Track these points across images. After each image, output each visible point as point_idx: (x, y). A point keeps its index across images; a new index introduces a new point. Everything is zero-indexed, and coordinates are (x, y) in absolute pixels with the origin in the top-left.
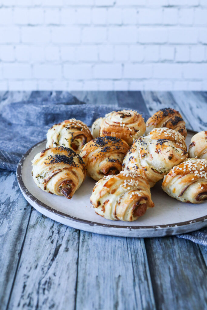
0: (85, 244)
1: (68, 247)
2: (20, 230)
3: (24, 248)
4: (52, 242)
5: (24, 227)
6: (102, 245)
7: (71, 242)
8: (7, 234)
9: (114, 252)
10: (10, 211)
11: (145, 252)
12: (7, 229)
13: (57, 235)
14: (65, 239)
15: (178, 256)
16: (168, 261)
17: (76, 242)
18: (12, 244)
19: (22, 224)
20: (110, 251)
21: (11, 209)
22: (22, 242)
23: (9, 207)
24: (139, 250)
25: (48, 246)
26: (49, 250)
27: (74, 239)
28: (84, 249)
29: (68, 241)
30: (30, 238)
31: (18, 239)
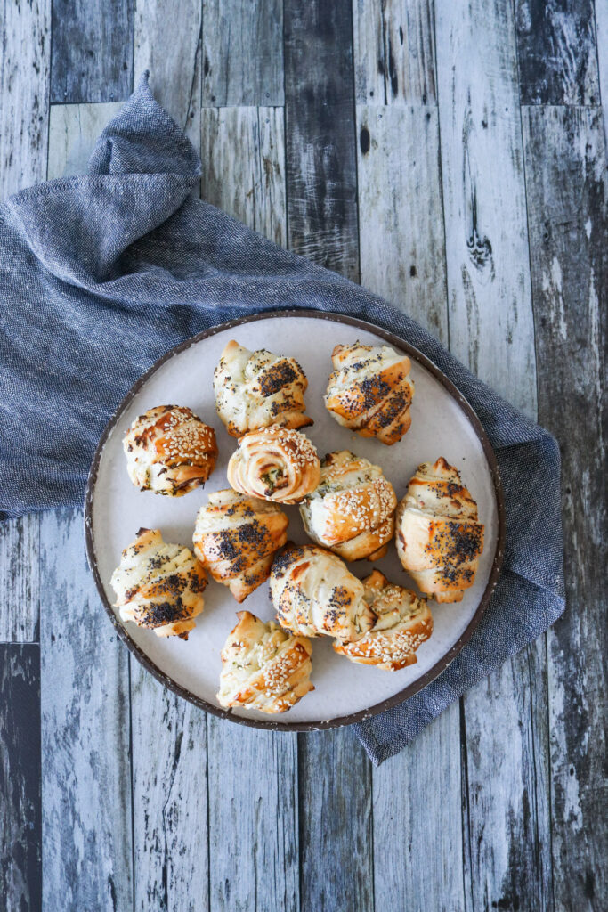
0: (216, 730)
1: (193, 739)
2: (121, 697)
3: (133, 742)
4: (170, 728)
5: (125, 691)
6: (238, 734)
7: (195, 727)
8: (104, 707)
9: (255, 750)
10: (96, 644)
11: (296, 751)
12: (101, 696)
13: (175, 709)
14: (187, 721)
15: (339, 760)
16: (324, 770)
17: (202, 728)
18: (115, 732)
19: (120, 681)
20: (249, 748)
21: (97, 640)
22: (128, 727)
23: (93, 631)
24: (289, 744)
25: (164, 737)
26: (168, 745)
27: (199, 719)
28: (215, 742)
29: (192, 723)
30: (137, 717)
31: (121, 719)
